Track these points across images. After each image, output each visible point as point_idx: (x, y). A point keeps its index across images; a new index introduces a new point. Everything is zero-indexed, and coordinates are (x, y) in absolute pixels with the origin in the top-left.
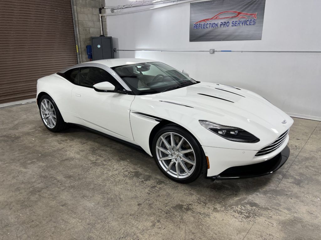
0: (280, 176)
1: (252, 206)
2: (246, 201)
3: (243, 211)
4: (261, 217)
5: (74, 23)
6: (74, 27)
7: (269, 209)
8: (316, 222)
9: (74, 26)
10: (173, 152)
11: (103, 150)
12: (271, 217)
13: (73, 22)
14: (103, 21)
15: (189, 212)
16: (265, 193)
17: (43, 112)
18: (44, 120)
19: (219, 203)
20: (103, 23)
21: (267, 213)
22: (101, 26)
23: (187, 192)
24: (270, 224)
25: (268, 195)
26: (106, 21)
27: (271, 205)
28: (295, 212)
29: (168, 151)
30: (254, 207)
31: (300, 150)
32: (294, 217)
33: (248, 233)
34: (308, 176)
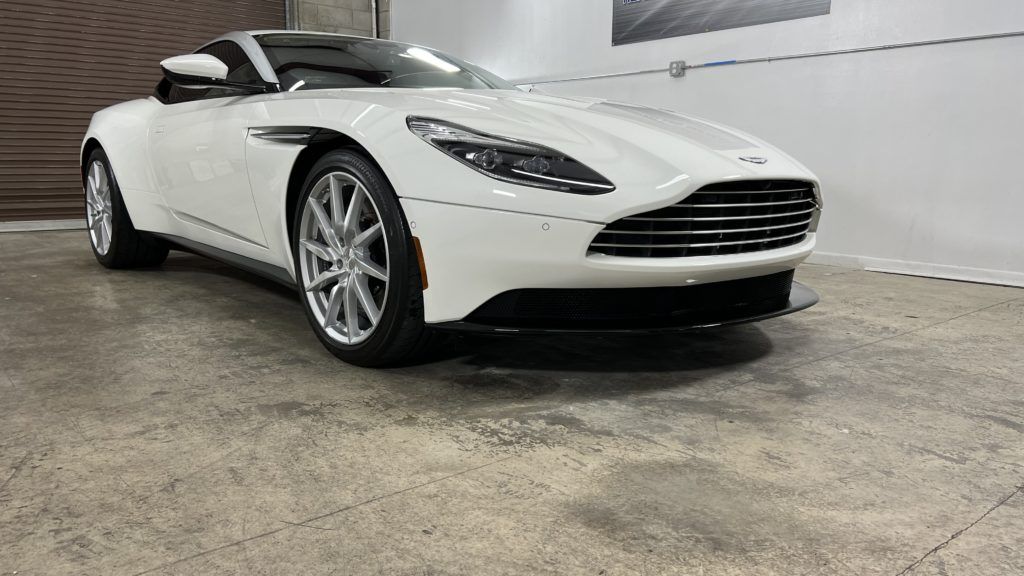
0: (748, 377)
1: (553, 424)
2: (545, 413)
3: (505, 431)
4: (557, 448)
5: (287, 9)
6: (287, 21)
7: (609, 434)
8: (771, 476)
9: (288, 16)
10: (342, 251)
11: (207, 301)
12: (599, 450)
13: (285, 4)
14: (381, 9)
15: (307, 420)
16: (639, 403)
17: (93, 209)
18: (92, 232)
19: (441, 410)
20: (380, 15)
21: (592, 441)
22: (374, 26)
23: (360, 382)
24: (572, 464)
25: (647, 407)
26: (387, 11)
27: (630, 427)
28: (712, 450)
29: (329, 249)
30: (557, 427)
31: (891, 335)
32: (694, 458)
33: (459, 476)
34: (859, 383)
